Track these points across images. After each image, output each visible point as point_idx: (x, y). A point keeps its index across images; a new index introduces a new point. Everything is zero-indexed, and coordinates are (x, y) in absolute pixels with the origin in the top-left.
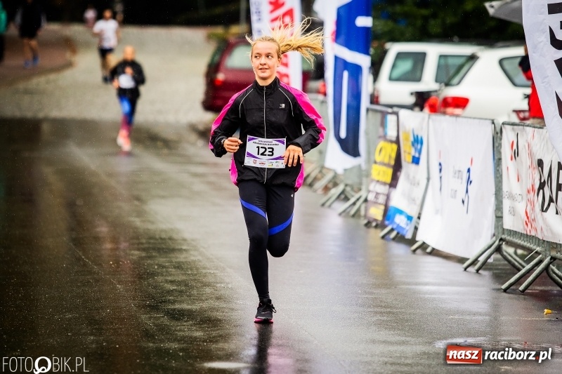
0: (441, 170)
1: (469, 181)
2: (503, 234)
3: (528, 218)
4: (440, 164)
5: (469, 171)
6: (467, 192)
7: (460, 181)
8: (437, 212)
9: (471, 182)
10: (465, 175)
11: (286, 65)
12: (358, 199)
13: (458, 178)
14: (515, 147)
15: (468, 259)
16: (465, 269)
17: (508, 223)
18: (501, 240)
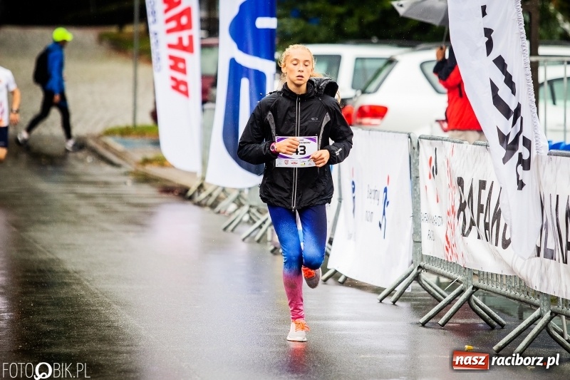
0: (354, 189)
1: (386, 203)
2: (422, 260)
3: (448, 243)
4: (353, 183)
5: (386, 190)
6: (384, 214)
7: (376, 201)
8: (350, 237)
9: (388, 203)
10: (382, 196)
11: (184, 71)
12: (264, 223)
13: (374, 198)
14: (433, 164)
15: (383, 289)
16: (381, 301)
17: (428, 248)
18: (420, 267)
